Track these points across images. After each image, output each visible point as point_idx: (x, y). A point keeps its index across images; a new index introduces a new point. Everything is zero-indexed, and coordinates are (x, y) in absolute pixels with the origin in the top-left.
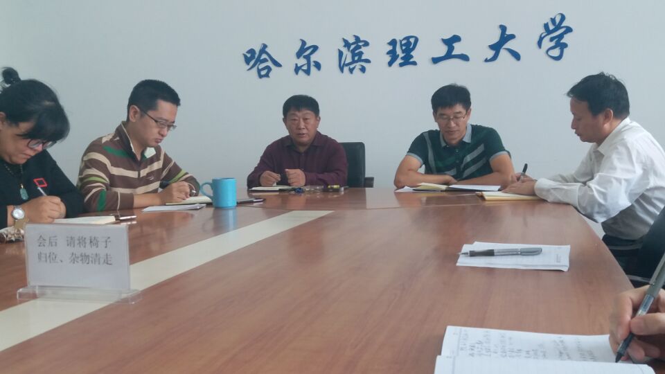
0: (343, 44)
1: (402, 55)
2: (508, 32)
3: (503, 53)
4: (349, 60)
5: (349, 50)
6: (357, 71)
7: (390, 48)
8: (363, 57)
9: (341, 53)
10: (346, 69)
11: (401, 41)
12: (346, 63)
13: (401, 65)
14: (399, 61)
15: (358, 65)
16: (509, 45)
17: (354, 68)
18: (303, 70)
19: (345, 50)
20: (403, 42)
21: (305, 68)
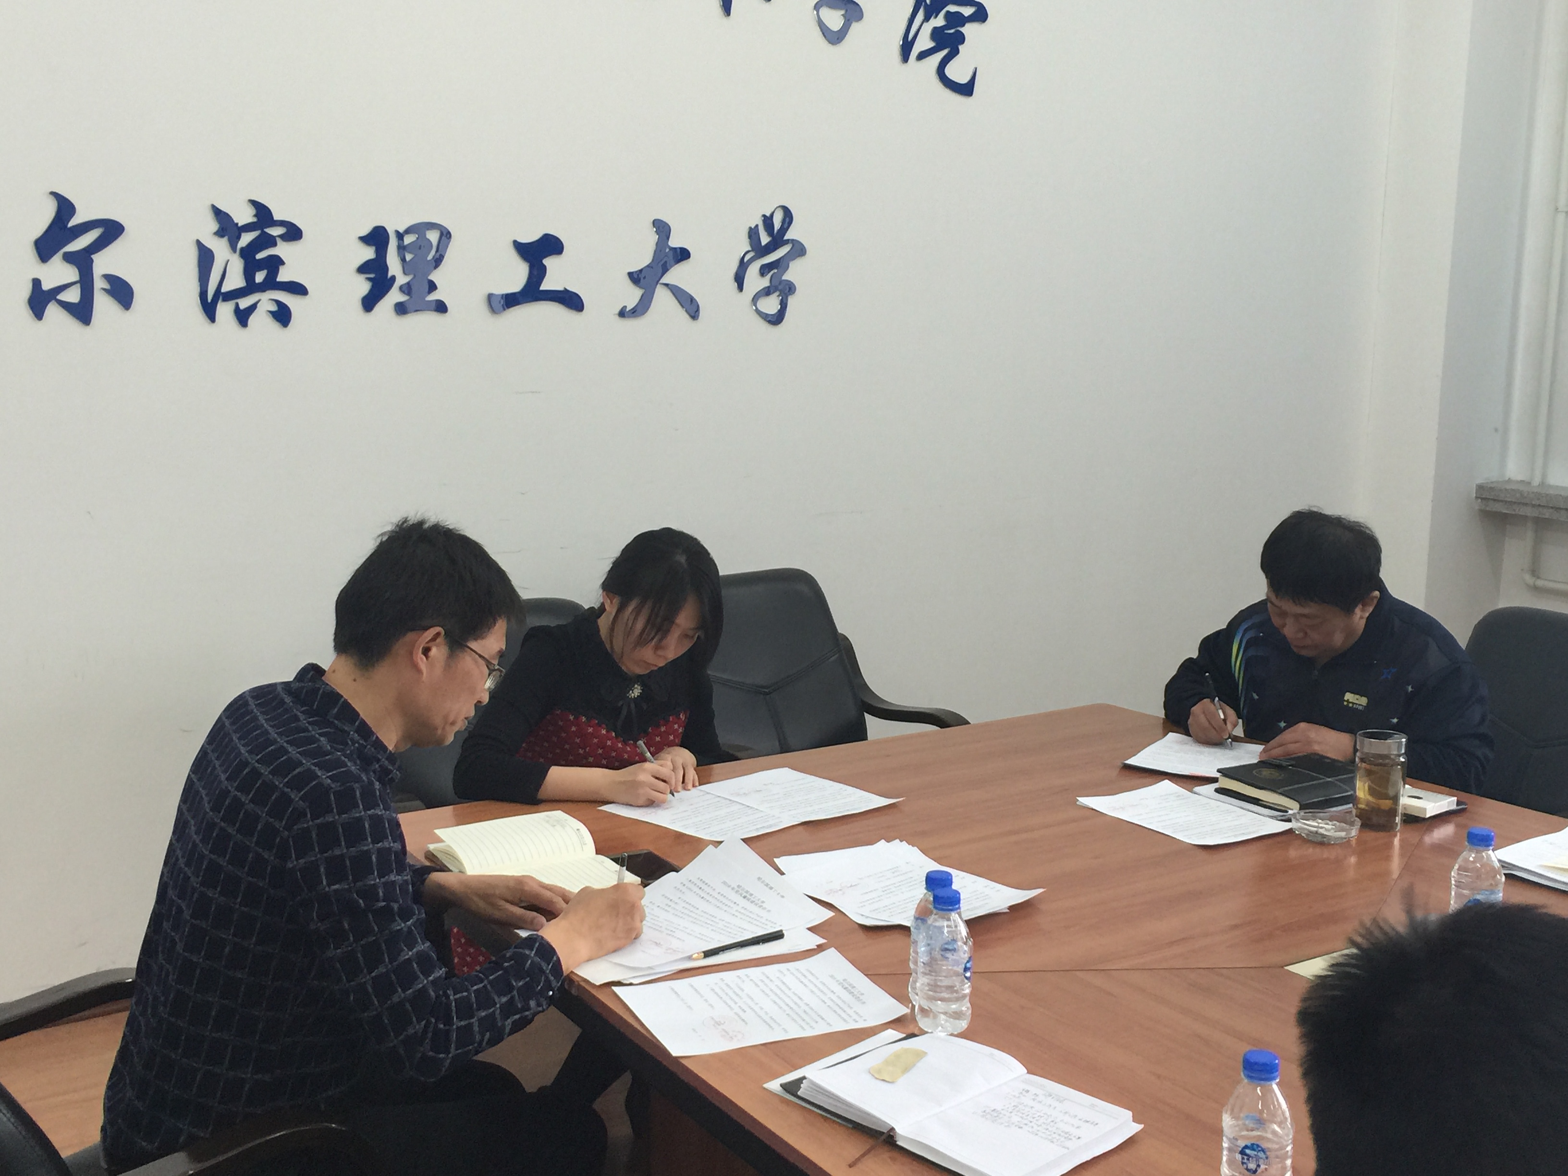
0: (214, 226)
1: (402, 279)
2: (675, 242)
3: (662, 296)
4: (235, 280)
5: (233, 247)
6: (261, 320)
7: (368, 253)
8: (283, 276)
9: (205, 257)
10: (225, 310)
11: (400, 236)
12: (223, 290)
13: (401, 309)
14: (394, 296)
15: (266, 301)
16: (677, 275)
17: (253, 308)
18: (66, 306)
19: (220, 248)
20: (408, 240)
21: (73, 296)
